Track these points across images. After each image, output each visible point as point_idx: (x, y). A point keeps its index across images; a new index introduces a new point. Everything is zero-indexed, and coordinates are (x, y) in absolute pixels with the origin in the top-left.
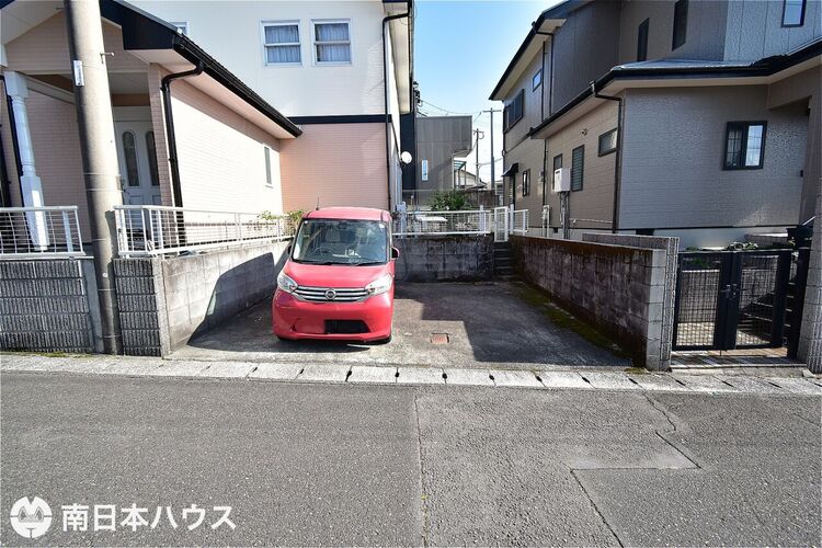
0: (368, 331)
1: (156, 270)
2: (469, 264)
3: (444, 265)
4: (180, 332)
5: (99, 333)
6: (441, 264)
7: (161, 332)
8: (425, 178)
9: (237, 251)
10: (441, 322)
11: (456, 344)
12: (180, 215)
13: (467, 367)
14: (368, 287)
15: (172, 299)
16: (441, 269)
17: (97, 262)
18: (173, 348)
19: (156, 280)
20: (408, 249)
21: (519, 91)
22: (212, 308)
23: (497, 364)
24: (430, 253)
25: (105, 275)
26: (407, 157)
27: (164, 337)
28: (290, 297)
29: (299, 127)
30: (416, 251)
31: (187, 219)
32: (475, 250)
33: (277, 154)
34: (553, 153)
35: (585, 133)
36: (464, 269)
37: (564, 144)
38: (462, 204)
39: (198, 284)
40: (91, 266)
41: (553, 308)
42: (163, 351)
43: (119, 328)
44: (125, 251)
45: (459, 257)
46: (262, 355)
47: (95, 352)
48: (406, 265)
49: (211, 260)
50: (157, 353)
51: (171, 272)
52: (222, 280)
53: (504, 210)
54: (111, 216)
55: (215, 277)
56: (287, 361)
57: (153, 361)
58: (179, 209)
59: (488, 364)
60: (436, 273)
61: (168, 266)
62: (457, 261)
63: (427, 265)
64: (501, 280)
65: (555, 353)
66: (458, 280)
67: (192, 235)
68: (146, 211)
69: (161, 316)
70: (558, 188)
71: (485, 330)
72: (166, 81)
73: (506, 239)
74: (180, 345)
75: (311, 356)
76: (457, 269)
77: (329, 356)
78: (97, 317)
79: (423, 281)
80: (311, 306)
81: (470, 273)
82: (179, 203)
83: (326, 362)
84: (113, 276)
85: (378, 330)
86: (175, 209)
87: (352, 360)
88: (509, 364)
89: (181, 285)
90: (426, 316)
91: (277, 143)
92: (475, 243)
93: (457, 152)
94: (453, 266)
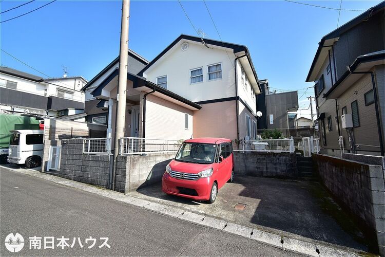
0: (197, 195)
1: (128, 160)
2: (281, 168)
3: (267, 168)
4: (134, 185)
5: (111, 182)
6: (265, 167)
7: (126, 184)
8: (272, 123)
9: (165, 155)
10: (248, 198)
11: (246, 211)
12: (144, 140)
13: (243, 224)
14: (199, 174)
15: (133, 172)
16: (265, 170)
17: (114, 156)
18: (130, 191)
19: (127, 163)
20: (247, 159)
21: (321, 75)
22: (149, 178)
23: (261, 227)
24: (258, 161)
25: (115, 161)
26: (260, 114)
27: (127, 186)
28: (168, 175)
29: (201, 105)
30: (251, 160)
31: (146, 142)
32: (285, 161)
33: (192, 116)
34: (341, 106)
35: (356, 93)
36: (278, 171)
37: (347, 100)
38: (280, 136)
39: (145, 167)
40: (112, 157)
41: (330, 200)
42: (126, 192)
43: (115, 180)
44: (122, 153)
45: (275, 164)
46: (156, 199)
47: (108, 189)
48: (246, 166)
49: (151, 158)
50: (123, 192)
51: (134, 161)
52: (156, 166)
53: (307, 140)
54: (119, 141)
55: (153, 165)
56: (163, 204)
57: (121, 195)
58: (144, 138)
59: (256, 225)
60: (262, 172)
61: (133, 159)
62: (274, 166)
63: (257, 167)
64: (304, 180)
65: (307, 229)
66: (275, 177)
67: (147, 148)
68: (128, 139)
69: (127, 177)
70: (344, 126)
71: (271, 207)
72: (145, 96)
73: (310, 156)
74: (133, 190)
75: (173, 203)
76: (274, 171)
77: (180, 204)
78: (111, 176)
79: (255, 176)
80: (174, 180)
81: (282, 174)
82: (144, 137)
83: (177, 207)
84: (117, 161)
85: (203, 195)
86: (142, 138)
87: (187, 208)
88: (269, 228)
89: (137, 167)
90: (242, 194)
91: (192, 112)
92: (284, 157)
93: (290, 110)
94: (271, 168)
